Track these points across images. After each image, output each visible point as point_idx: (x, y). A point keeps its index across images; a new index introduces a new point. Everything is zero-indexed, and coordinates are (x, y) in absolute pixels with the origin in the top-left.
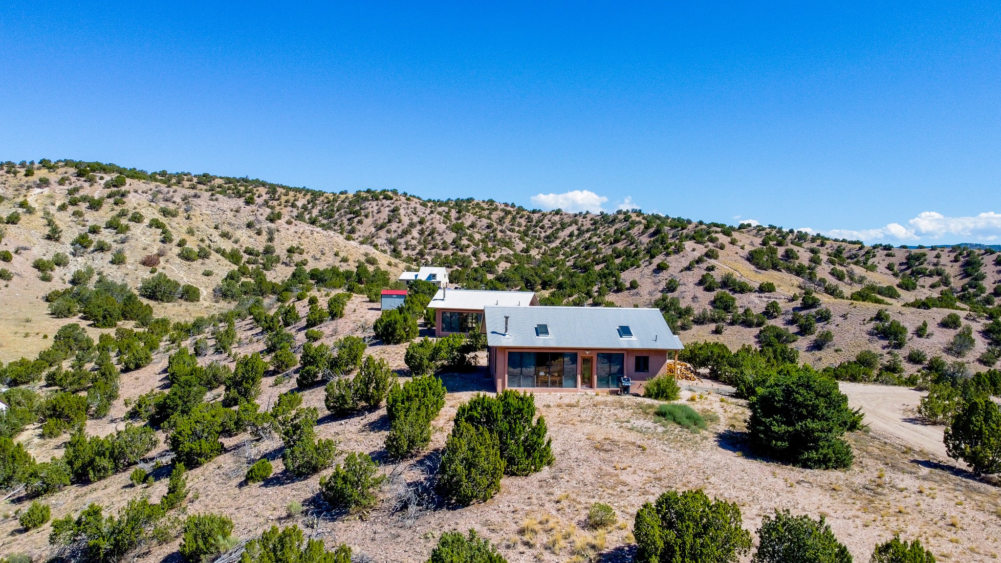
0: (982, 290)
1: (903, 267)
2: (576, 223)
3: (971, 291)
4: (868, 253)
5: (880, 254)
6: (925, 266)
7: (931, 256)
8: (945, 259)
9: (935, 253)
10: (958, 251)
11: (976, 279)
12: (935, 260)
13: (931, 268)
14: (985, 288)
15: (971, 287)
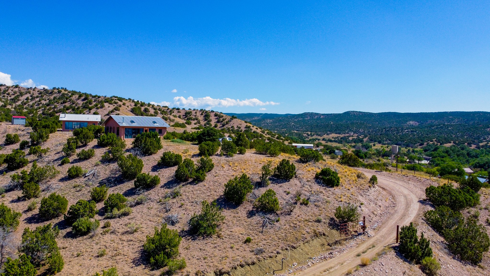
0: (211, 125)
1: (184, 117)
2: (30, 93)
3: (208, 125)
4: (171, 111)
5: (176, 111)
6: (191, 116)
7: (193, 113)
8: (198, 114)
9: (195, 111)
10: (202, 111)
11: (209, 121)
12: (195, 114)
13: (194, 117)
14: (212, 125)
15: (207, 124)
